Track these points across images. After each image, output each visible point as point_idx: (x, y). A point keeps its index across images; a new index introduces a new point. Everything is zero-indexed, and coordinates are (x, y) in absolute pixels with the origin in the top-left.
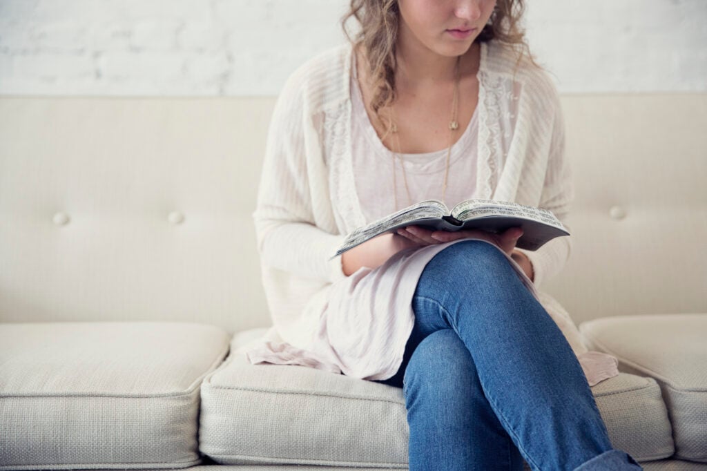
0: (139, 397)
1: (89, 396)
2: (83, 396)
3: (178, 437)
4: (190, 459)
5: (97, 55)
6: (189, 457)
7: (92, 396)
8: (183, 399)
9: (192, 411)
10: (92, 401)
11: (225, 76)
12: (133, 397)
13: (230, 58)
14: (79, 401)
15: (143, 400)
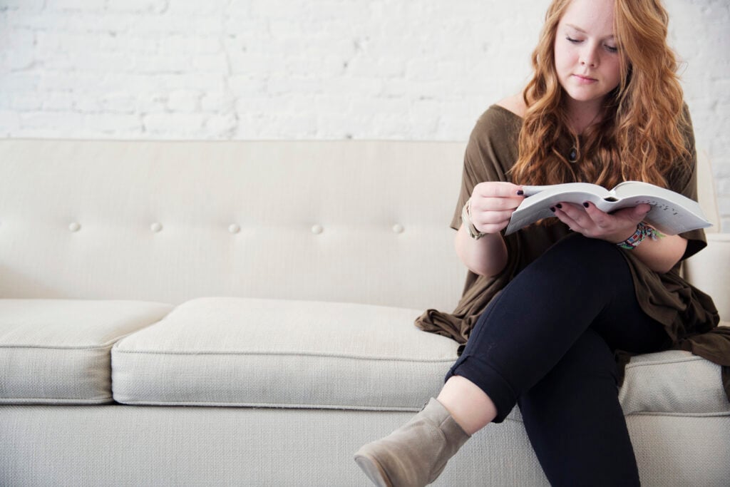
0: (65, 348)
1: (28, 347)
2: (24, 347)
3: (93, 380)
4: (104, 396)
5: (143, 115)
6: (102, 394)
7: (31, 347)
8: (98, 351)
9: (105, 360)
10: (29, 351)
11: (233, 130)
12: (60, 348)
13: (237, 118)
14: (20, 351)
15: (68, 351)
